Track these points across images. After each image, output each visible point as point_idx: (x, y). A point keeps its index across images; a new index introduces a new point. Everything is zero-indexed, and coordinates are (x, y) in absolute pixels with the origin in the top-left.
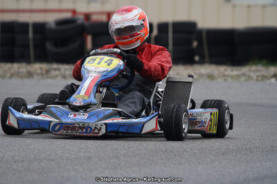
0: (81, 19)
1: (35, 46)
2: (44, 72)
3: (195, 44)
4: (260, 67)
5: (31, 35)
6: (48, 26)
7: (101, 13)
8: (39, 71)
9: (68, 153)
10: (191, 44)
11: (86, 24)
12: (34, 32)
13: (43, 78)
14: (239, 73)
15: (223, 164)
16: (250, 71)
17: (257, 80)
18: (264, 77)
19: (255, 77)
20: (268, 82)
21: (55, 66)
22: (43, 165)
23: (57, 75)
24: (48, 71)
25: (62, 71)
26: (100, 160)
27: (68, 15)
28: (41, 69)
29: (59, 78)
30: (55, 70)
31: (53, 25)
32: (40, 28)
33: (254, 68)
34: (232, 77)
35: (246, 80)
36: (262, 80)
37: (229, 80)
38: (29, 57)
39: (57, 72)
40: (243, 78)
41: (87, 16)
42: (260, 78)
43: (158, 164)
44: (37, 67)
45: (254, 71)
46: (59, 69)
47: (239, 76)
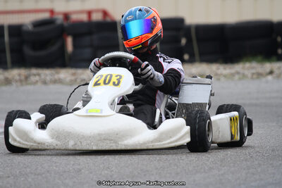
0: (60, 18)
1: (12, 51)
2: (23, 78)
3: (184, 41)
4: (254, 64)
5: (6, 38)
6: (24, 28)
7: (81, 12)
8: (17, 78)
9: (56, 166)
10: (180, 41)
11: (66, 24)
12: (10, 35)
13: (22, 85)
14: (233, 71)
15: (222, 172)
16: (243, 68)
17: (252, 78)
18: (259, 75)
19: (250, 75)
20: (264, 80)
21: (34, 71)
22: (30, 180)
23: (37, 81)
24: (27, 78)
25: (43, 77)
26: (91, 173)
27: (46, 16)
28: (19, 75)
29: (39, 84)
30: (35, 75)
31: (30, 28)
32: (16, 30)
33: (248, 65)
34: (225, 76)
35: (240, 79)
36: (258, 78)
37: (223, 79)
38: (6, 63)
39: (37, 78)
40: (237, 77)
41: (66, 16)
42: (255, 76)
43: (153, 174)
44: (15, 73)
45: (248, 69)
46: (39, 75)
47: (233, 75)
